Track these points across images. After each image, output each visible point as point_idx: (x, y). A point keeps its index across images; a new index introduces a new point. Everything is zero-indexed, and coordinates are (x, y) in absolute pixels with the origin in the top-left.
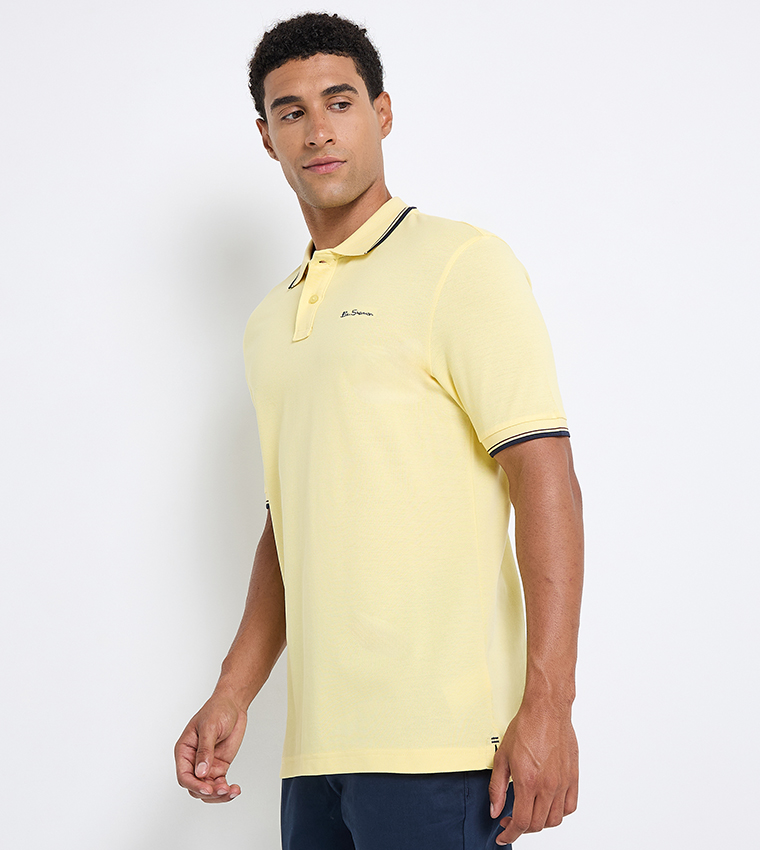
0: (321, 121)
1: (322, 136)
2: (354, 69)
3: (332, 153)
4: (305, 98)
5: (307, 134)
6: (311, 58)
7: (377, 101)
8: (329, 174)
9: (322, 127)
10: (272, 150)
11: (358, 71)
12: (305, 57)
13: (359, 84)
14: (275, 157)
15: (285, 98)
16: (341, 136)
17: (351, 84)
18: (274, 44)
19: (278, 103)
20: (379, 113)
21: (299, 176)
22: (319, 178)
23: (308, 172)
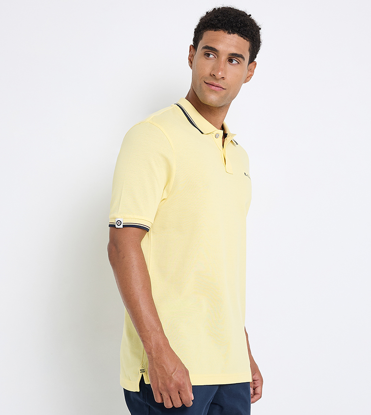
0: (222, 67)
1: (220, 74)
2: (248, 48)
3: (221, 83)
4: (221, 53)
5: (213, 69)
6: (232, 34)
7: (250, 65)
8: (215, 91)
9: (222, 70)
10: (191, 63)
11: (249, 50)
12: (229, 33)
13: (247, 56)
14: (191, 67)
15: (211, 47)
16: (229, 77)
17: (244, 56)
18: (218, 20)
19: (206, 47)
20: (248, 70)
21: (200, 84)
22: (210, 91)
23: (206, 85)
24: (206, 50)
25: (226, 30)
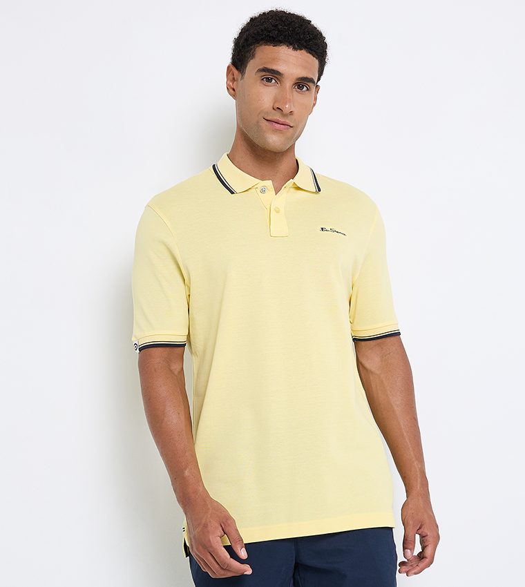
3: (288, 119)
5: (277, 100)
21: (258, 122)
22: (273, 131)
23: (267, 123)
24: (264, 73)
25: (291, 44)
